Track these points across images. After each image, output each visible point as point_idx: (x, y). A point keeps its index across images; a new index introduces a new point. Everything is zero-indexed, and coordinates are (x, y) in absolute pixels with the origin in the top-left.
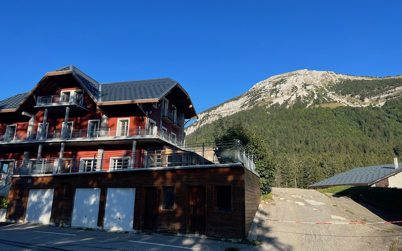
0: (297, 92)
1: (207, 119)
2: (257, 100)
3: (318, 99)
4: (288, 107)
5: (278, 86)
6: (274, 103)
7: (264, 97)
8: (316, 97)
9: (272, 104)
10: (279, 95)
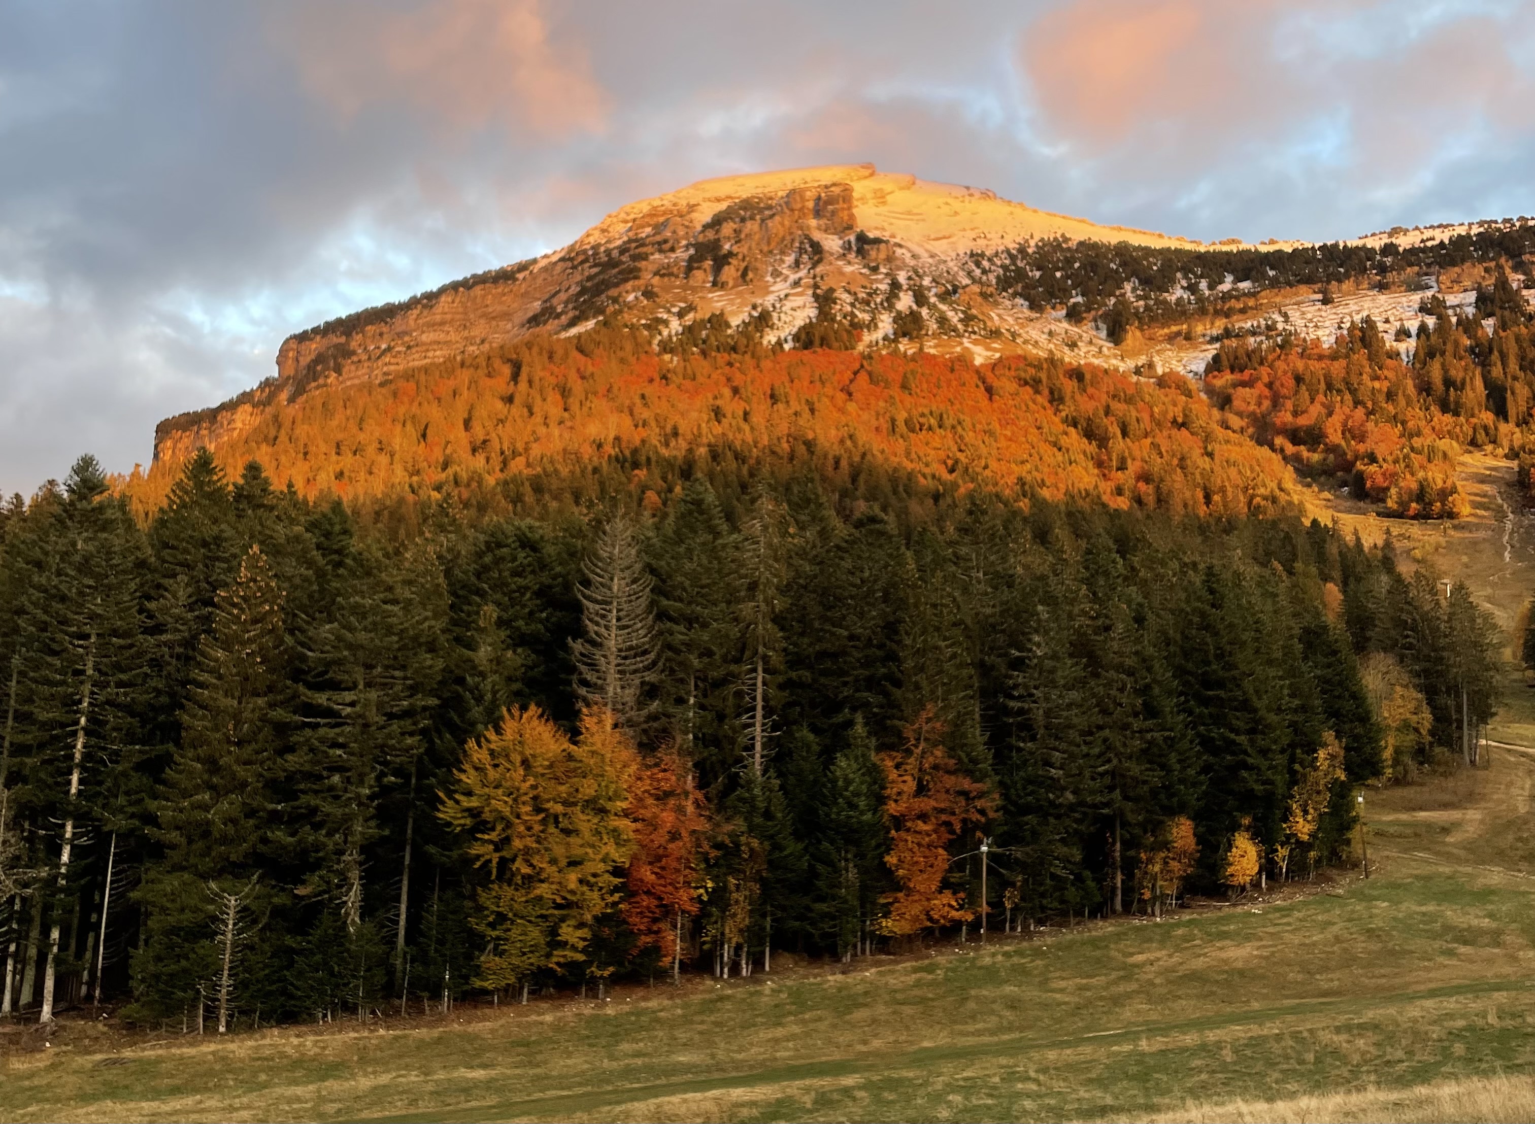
0: (819, 269)
1: (338, 370)
2: (613, 292)
3: (914, 317)
4: (770, 338)
5: (727, 229)
6: (703, 313)
7: (656, 280)
8: (905, 302)
9: (689, 318)
10: (729, 273)
